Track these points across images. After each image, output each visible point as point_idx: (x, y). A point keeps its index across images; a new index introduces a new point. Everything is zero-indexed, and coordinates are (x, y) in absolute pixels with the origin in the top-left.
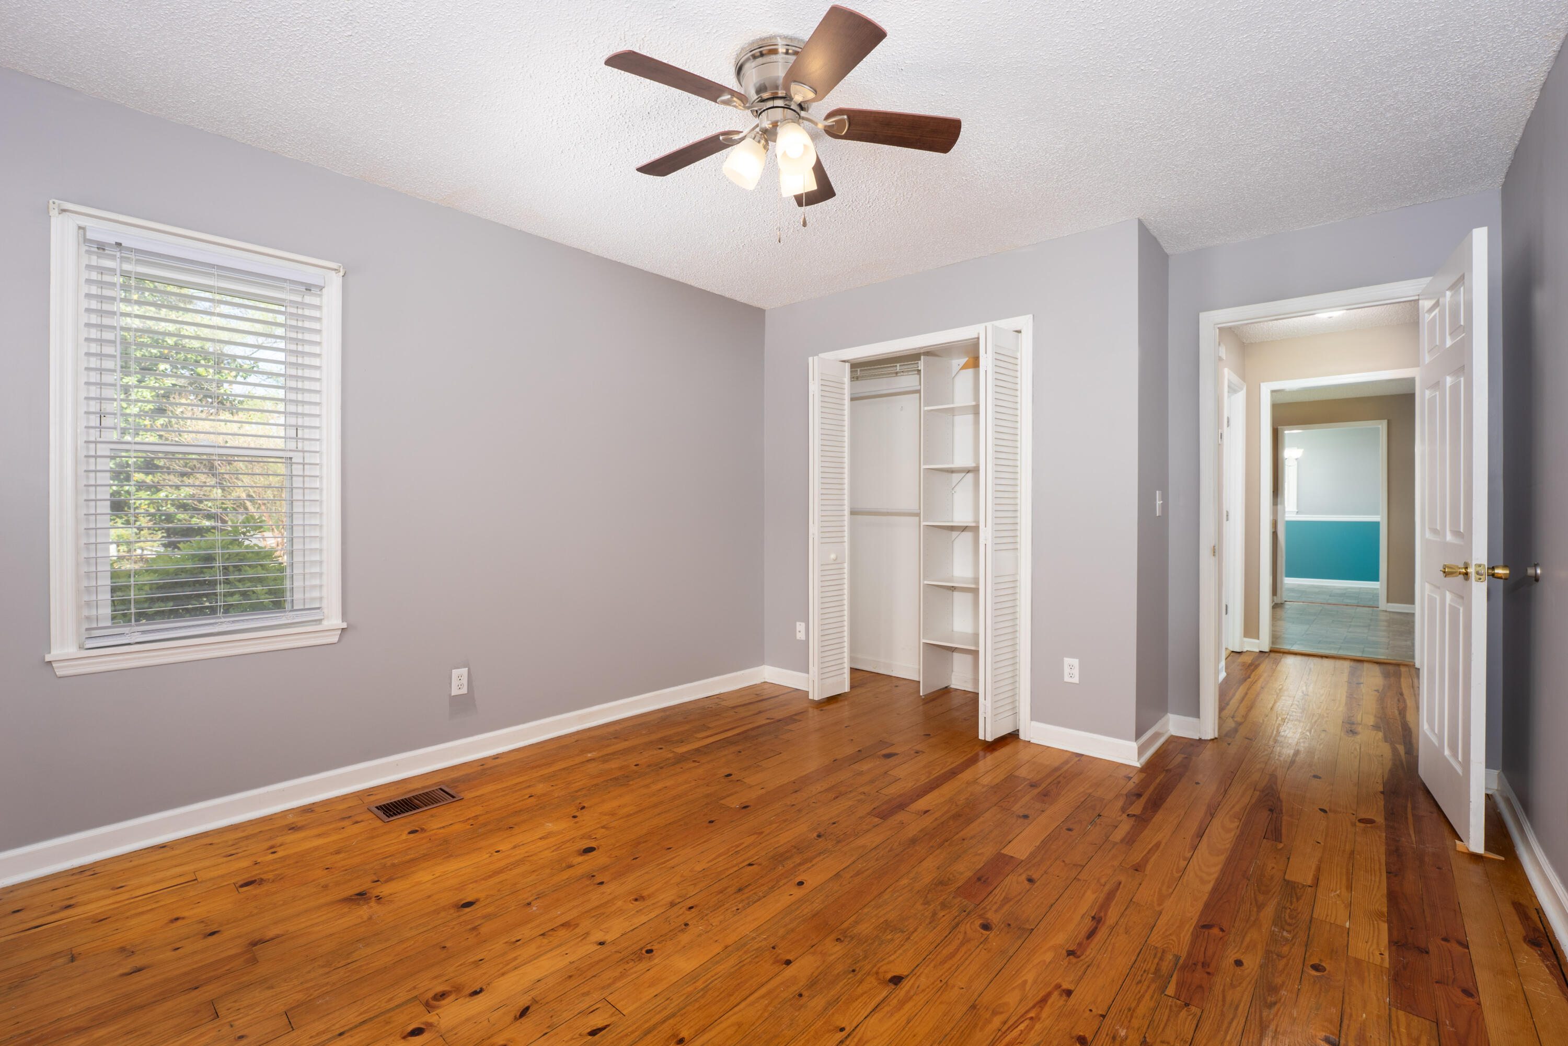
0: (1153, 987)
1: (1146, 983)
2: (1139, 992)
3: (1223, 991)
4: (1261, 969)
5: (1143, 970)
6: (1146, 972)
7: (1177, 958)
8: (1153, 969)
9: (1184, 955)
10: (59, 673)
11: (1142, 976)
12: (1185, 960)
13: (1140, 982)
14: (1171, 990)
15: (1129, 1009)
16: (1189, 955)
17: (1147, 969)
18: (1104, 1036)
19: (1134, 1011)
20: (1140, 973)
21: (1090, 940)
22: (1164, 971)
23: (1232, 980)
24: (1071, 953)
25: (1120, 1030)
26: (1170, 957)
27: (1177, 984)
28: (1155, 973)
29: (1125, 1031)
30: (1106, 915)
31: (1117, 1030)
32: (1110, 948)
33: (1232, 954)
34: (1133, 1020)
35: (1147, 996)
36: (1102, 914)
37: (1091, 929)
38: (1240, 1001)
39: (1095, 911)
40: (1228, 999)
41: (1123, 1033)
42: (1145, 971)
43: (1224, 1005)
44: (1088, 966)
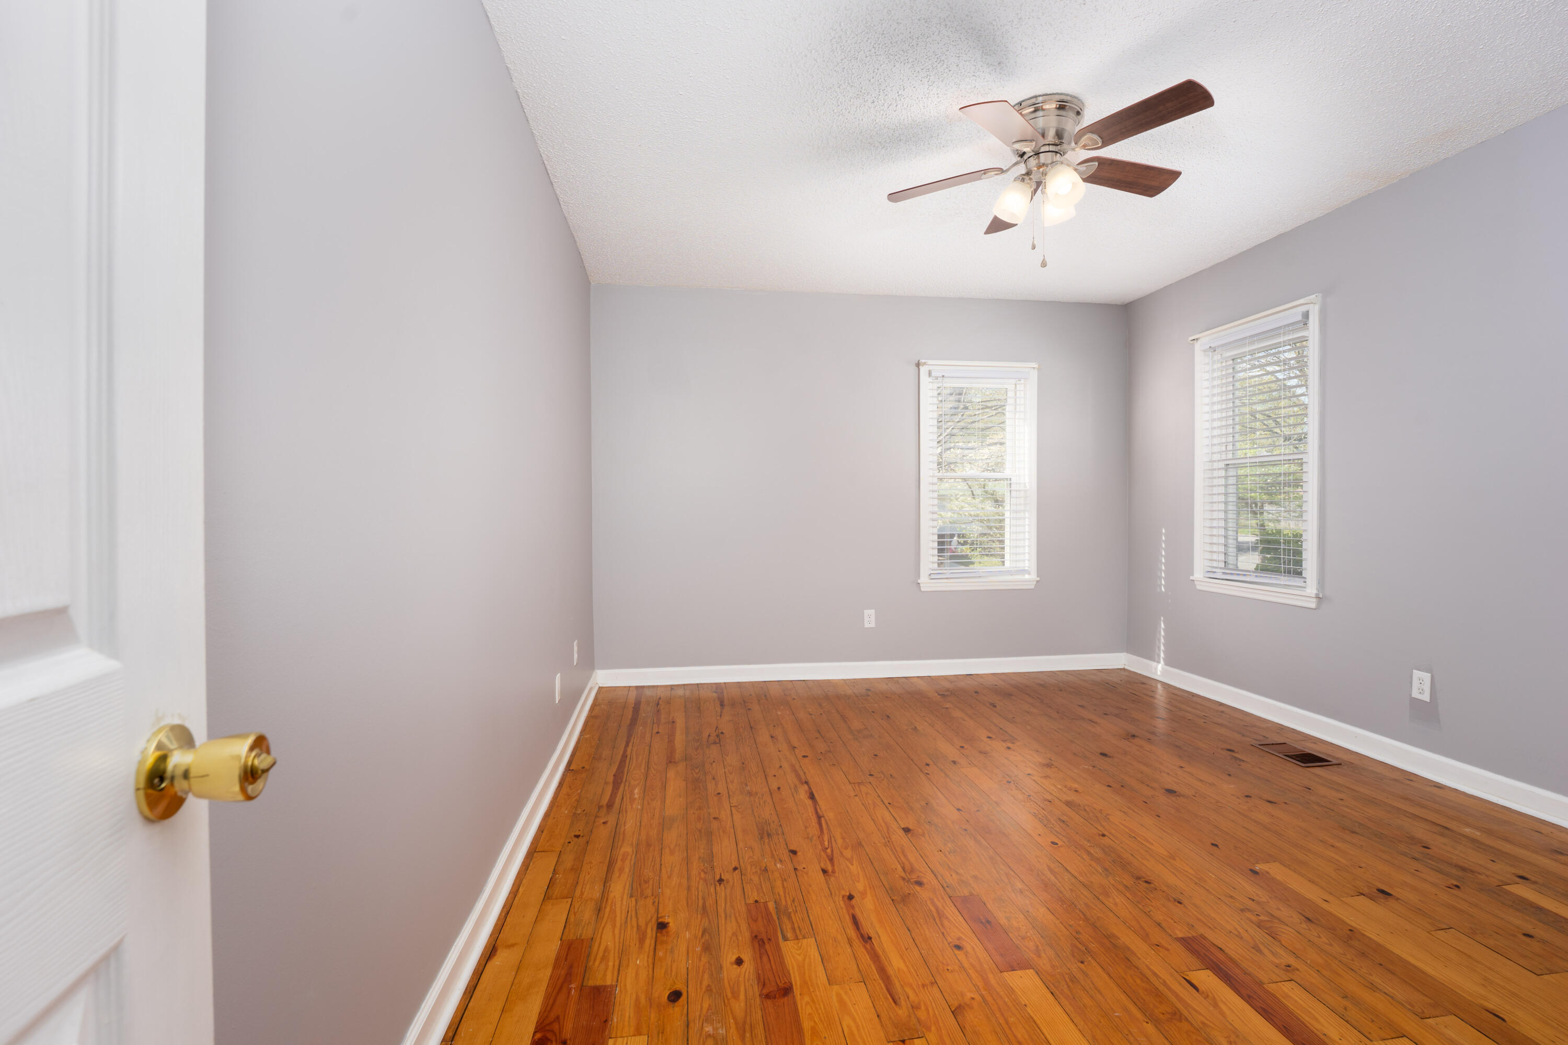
0: (784, 903)
1: (789, 903)
2: (788, 894)
3: (739, 926)
4: (721, 965)
5: (798, 911)
6: (795, 911)
7: (785, 939)
8: (793, 915)
9: (782, 943)
10: (1198, 587)
11: (796, 907)
12: (778, 939)
13: (793, 901)
14: (771, 905)
15: (785, 880)
16: (778, 948)
17: (796, 914)
18: (786, 859)
19: (783, 881)
20: (798, 908)
21: (851, 916)
22: (785, 919)
23: (738, 939)
24: (851, 897)
25: (781, 866)
26: (789, 935)
27: (771, 913)
28: (790, 914)
29: (778, 867)
30: (866, 948)
31: (782, 866)
32: (833, 917)
33: (749, 966)
34: (779, 875)
35: (782, 893)
36: (868, 946)
37: (859, 924)
38: (726, 923)
39: (876, 946)
40: (734, 923)
41: (779, 865)
42: (797, 911)
43: (735, 914)
44: (831, 894)
